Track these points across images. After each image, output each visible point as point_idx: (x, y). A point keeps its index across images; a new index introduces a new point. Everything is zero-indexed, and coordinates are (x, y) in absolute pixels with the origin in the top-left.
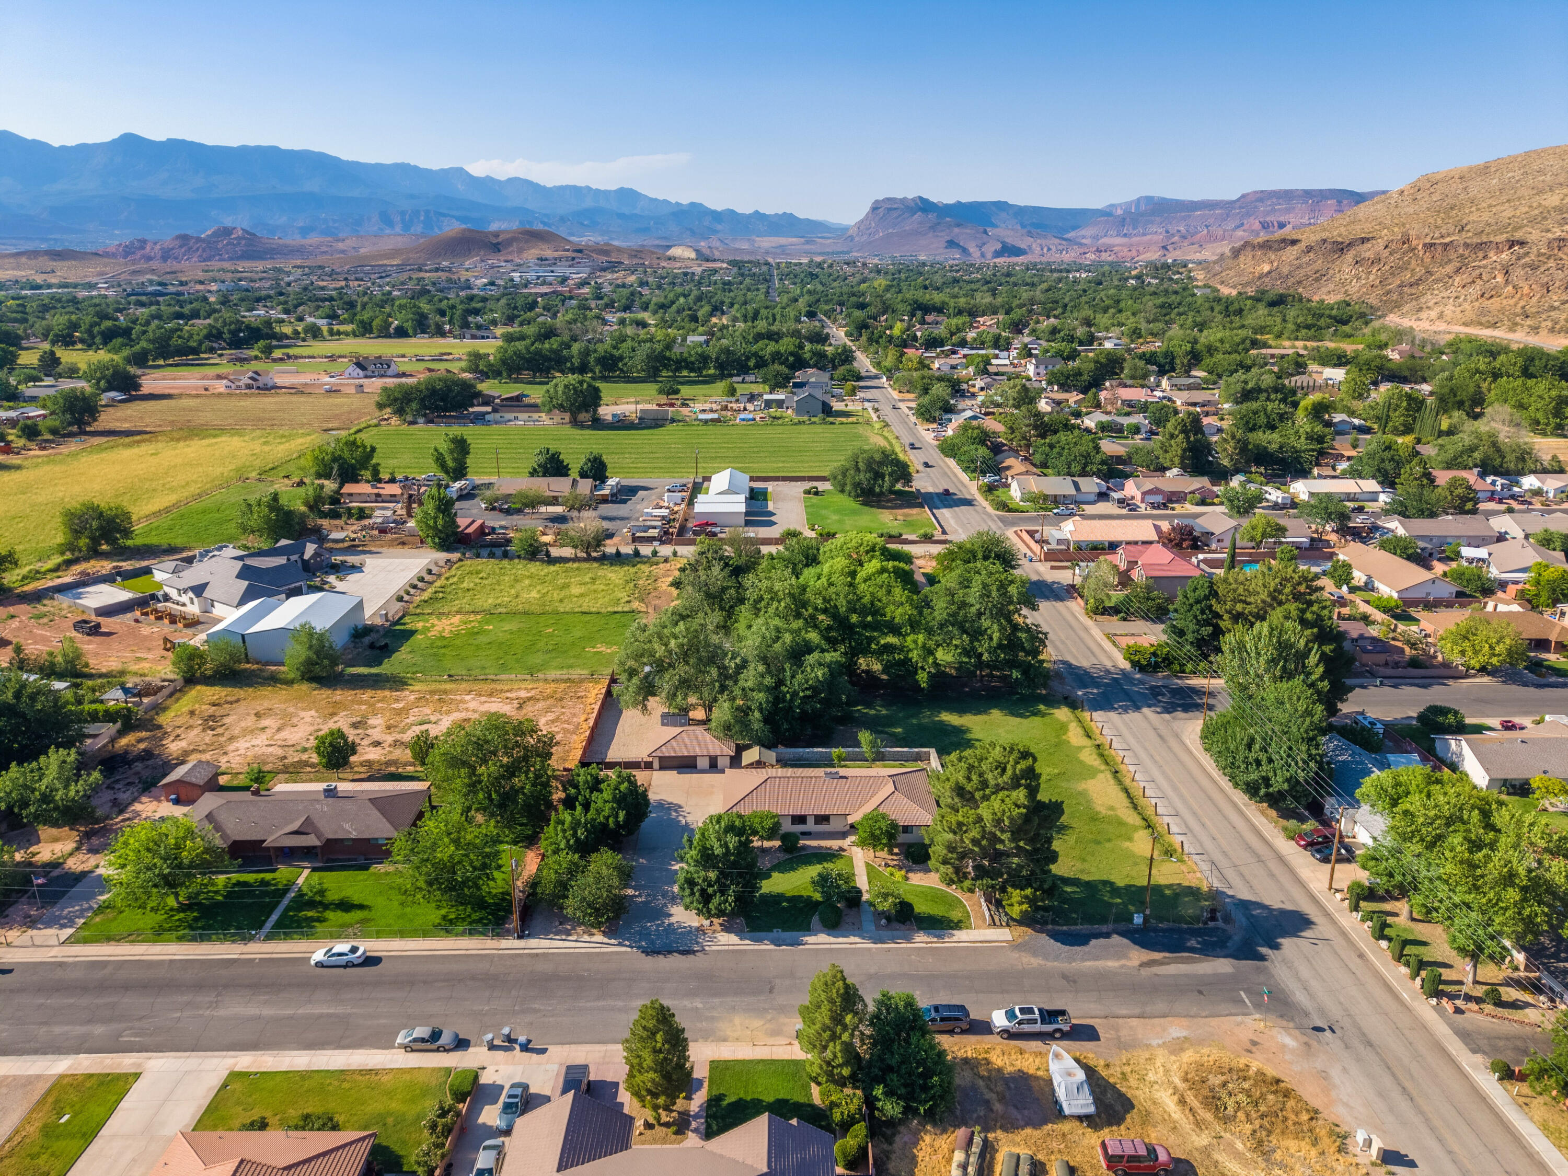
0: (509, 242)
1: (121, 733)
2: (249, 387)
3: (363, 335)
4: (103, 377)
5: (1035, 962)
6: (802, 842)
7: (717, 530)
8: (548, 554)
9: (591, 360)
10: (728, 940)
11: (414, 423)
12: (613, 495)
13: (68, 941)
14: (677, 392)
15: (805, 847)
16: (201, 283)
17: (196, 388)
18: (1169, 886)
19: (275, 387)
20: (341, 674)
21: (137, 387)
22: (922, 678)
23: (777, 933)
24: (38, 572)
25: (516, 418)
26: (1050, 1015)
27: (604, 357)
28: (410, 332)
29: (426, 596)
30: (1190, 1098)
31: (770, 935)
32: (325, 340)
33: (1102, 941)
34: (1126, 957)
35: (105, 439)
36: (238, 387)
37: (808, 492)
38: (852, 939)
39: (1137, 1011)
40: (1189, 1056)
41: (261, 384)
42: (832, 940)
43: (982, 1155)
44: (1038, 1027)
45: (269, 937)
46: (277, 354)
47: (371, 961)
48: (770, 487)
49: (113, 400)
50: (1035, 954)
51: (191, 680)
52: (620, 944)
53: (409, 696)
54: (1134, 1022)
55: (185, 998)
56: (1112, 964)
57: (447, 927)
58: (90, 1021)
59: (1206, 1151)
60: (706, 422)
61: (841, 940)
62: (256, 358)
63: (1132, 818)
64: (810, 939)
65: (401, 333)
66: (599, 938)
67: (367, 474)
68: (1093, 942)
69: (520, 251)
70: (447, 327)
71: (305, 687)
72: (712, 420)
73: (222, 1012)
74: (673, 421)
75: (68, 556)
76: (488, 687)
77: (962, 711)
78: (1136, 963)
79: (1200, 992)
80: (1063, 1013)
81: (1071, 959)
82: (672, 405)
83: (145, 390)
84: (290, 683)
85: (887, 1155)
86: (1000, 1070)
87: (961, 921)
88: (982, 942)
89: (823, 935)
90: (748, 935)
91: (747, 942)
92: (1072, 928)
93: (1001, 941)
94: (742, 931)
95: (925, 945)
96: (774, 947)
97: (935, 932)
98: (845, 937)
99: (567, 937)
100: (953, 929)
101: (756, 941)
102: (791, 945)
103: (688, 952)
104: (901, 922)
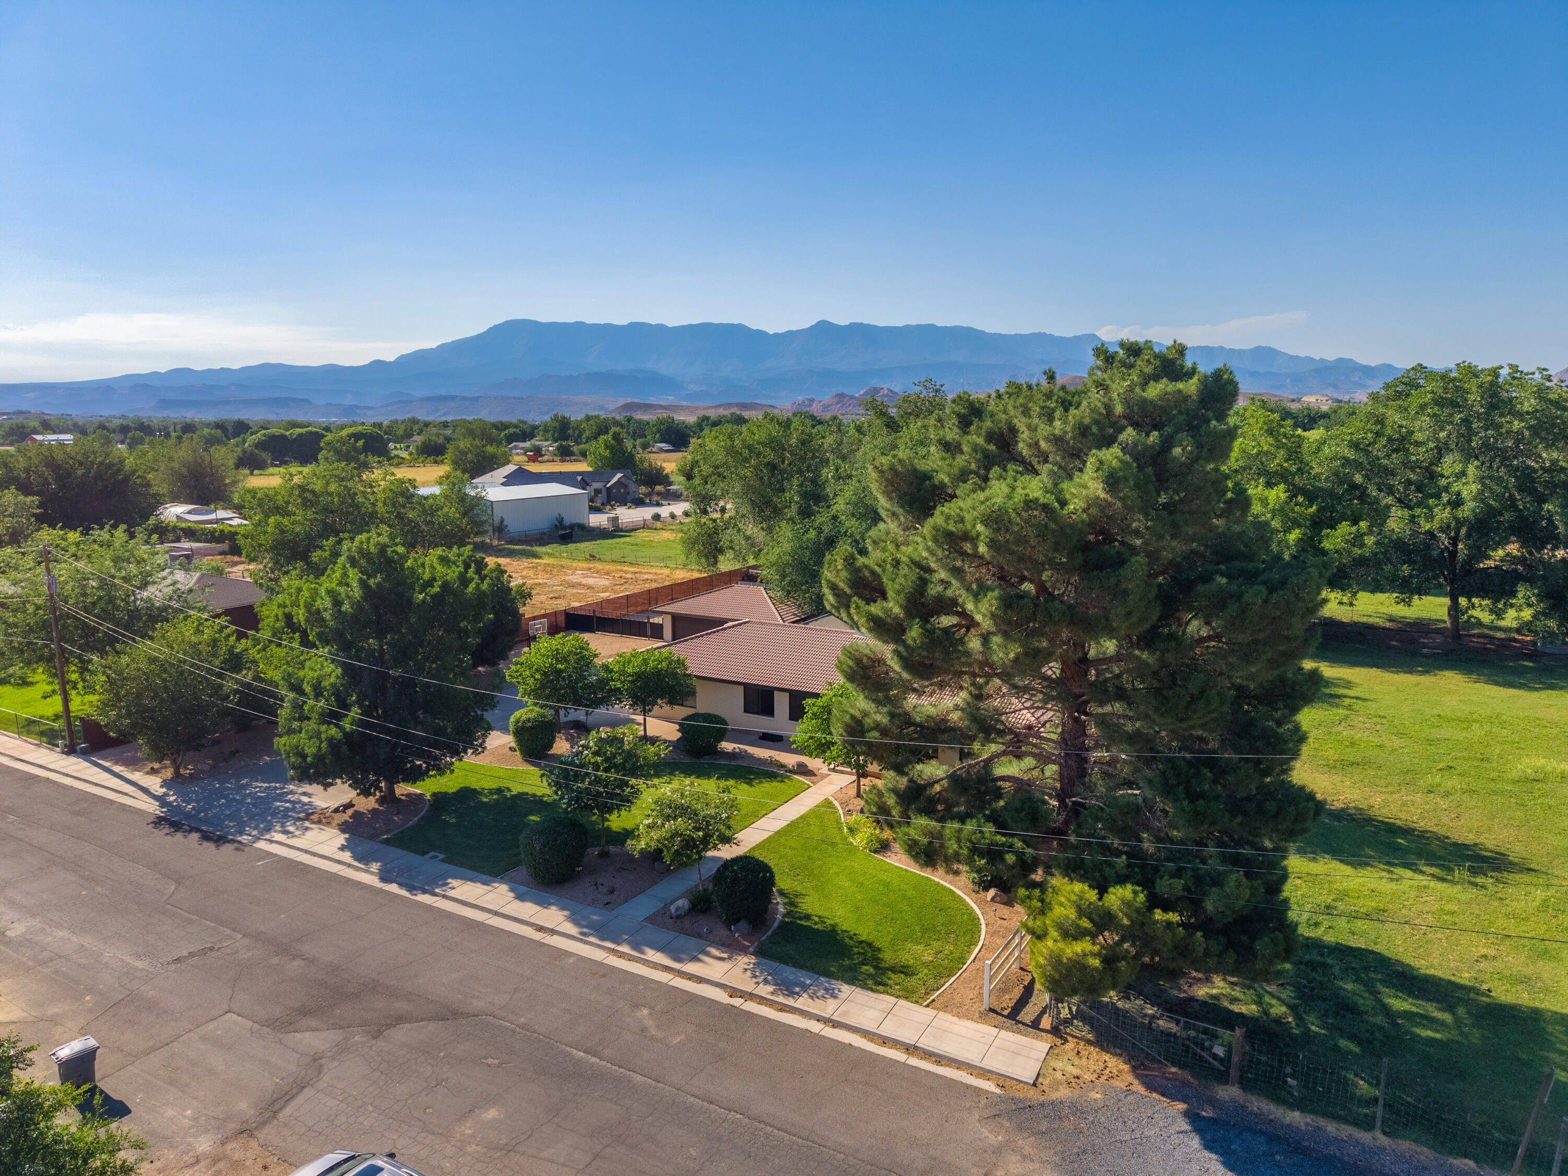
6: (727, 746)
10: (320, 846)
15: (733, 755)
23: (431, 863)
31: (411, 858)
38: (554, 916)
42: (514, 907)
52: (159, 799)
61: (528, 910)
64: (463, 890)
66: (154, 780)
76: (610, 567)
87: (905, 970)
88: (911, 1049)
89: (503, 888)
90: (367, 845)
91: (346, 856)
92: (1331, 1128)
93: (985, 1073)
94: (373, 837)
95: (721, 996)
96: (371, 880)
97: (790, 972)
98: (544, 903)
99: (117, 769)
100: (851, 981)
101: (363, 858)
102: (411, 888)
103: (220, 840)
104: (731, 920)
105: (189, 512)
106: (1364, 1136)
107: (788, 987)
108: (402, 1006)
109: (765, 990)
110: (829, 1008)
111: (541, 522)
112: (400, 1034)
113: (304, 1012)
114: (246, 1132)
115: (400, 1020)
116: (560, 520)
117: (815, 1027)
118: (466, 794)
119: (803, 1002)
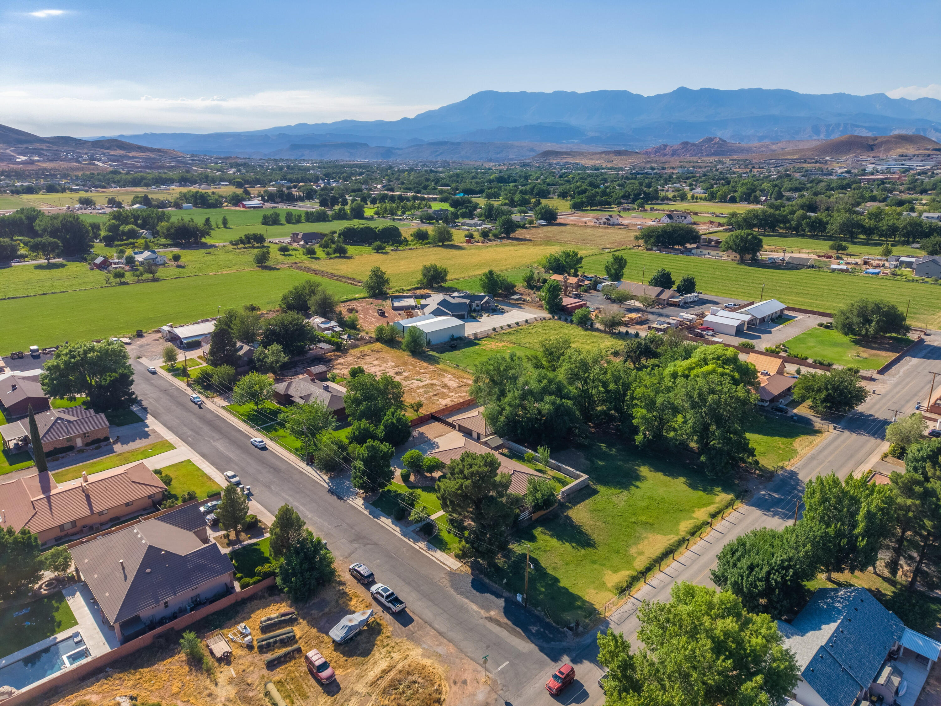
0: (881, 144)
1: (333, 351)
2: (605, 223)
3: (709, 200)
4: (540, 213)
5: (446, 583)
7: (710, 333)
8: (592, 325)
9: (804, 222)
10: (358, 503)
11: (651, 250)
12: (686, 303)
13: (223, 408)
14: (845, 248)
16: (673, 168)
17: (582, 222)
18: (584, 601)
19: (619, 225)
20: (424, 352)
21: (555, 219)
22: (639, 438)
23: (378, 511)
24: (403, 290)
25: (709, 254)
26: (396, 601)
27: (813, 222)
28: (738, 200)
29: (509, 330)
30: (392, 674)
31: (375, 509)
32: (688, 202)
33: (492, 598)
34: (488, 610)
35: (510, 241)
36: (600, 223)
37: (821, 325)
38: (397, 528)
39: (443, 629)
40: (427, 662)
41: (611, 222)
42: (391, 525)
43: (281, 622)
44: (383, 600)
45: (258, 430)
46: (648, 207)
47: (264, 449)
48: (800, 316)
49: (540, 224)
50: (451, 581)
51: (378, 340)
52: (328, 484)
53: (432, 368)
54: (433, 632)
55: (214, 434)
56: (474, 607)
57: (296, 451)
58: (192, 430)
59: (354, 693)
60: (834, 270)
61: (394, 526)
62: (634, 209)
63: (640, 564)
64: (383, 519)
65: (733, 200)
66: (326, 478)
67: (572, 271)
68: (488, 595)
69: (887, 150)
70: (764, 198)
71: (406, 353)
72: (842, 270)
73: (214, 444)
74: (813, 267)
75: (419, 286)
76: (461, 373)
77: (657, 468)
78: (487, 615)
79: (488, 647)
80: (402, 603)
81: (462, 594)
82: (830, 257)
83: (559, 221)
84: (404, 351)
85: (262, 597)
86: (347, 605)
87: (449, 549)
88: (441, 562)
89: (390, 520)
90: (367, 504)
91: (363, 507)
92: (491, 583)
93: (449, 567)
94: (368, 502)
95: (418, 548)
96: (368, 514)
97: (431, 546)
98: (396, 526)
99: (318, 472)
100: (440, 549)
101: (366, 508)
102: (374, 517)
103: (340, 498)
104: (425, 534)
105: (322, 323)
106: (494, 585)
107: (429, 549)
108: (369, 541)
109: (425, 549)
110: (433, 553)
111: (445, 338)
112: (368, 546)
113: (355, 540)
114: (346, 558)
115: (368, 544)
116: (453, 336)
117: (429, 556)
118: (389, 491)
119: (430, 552)
